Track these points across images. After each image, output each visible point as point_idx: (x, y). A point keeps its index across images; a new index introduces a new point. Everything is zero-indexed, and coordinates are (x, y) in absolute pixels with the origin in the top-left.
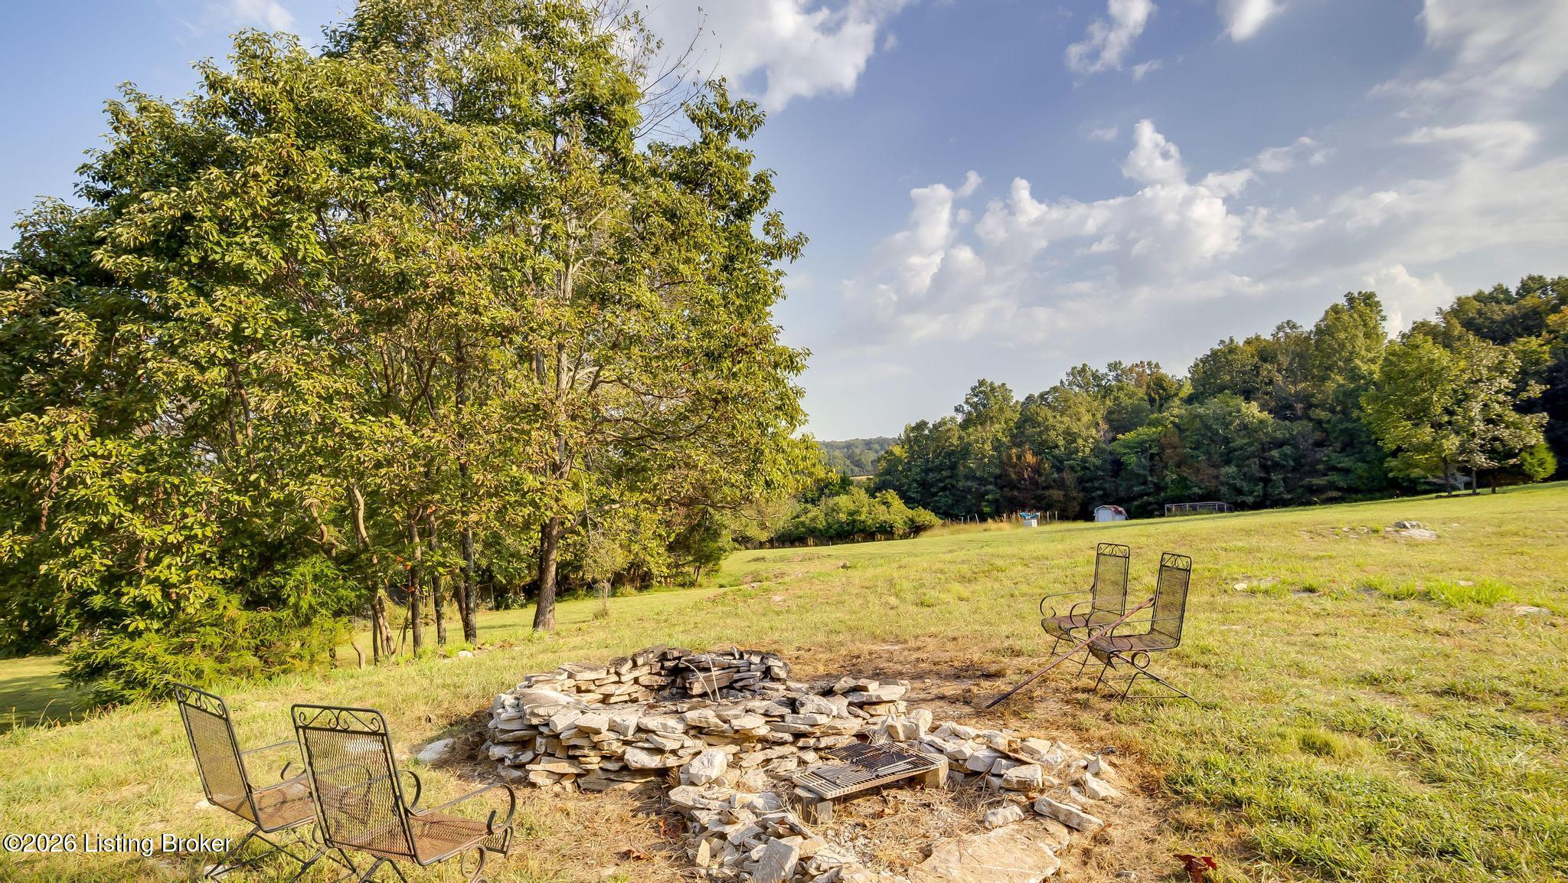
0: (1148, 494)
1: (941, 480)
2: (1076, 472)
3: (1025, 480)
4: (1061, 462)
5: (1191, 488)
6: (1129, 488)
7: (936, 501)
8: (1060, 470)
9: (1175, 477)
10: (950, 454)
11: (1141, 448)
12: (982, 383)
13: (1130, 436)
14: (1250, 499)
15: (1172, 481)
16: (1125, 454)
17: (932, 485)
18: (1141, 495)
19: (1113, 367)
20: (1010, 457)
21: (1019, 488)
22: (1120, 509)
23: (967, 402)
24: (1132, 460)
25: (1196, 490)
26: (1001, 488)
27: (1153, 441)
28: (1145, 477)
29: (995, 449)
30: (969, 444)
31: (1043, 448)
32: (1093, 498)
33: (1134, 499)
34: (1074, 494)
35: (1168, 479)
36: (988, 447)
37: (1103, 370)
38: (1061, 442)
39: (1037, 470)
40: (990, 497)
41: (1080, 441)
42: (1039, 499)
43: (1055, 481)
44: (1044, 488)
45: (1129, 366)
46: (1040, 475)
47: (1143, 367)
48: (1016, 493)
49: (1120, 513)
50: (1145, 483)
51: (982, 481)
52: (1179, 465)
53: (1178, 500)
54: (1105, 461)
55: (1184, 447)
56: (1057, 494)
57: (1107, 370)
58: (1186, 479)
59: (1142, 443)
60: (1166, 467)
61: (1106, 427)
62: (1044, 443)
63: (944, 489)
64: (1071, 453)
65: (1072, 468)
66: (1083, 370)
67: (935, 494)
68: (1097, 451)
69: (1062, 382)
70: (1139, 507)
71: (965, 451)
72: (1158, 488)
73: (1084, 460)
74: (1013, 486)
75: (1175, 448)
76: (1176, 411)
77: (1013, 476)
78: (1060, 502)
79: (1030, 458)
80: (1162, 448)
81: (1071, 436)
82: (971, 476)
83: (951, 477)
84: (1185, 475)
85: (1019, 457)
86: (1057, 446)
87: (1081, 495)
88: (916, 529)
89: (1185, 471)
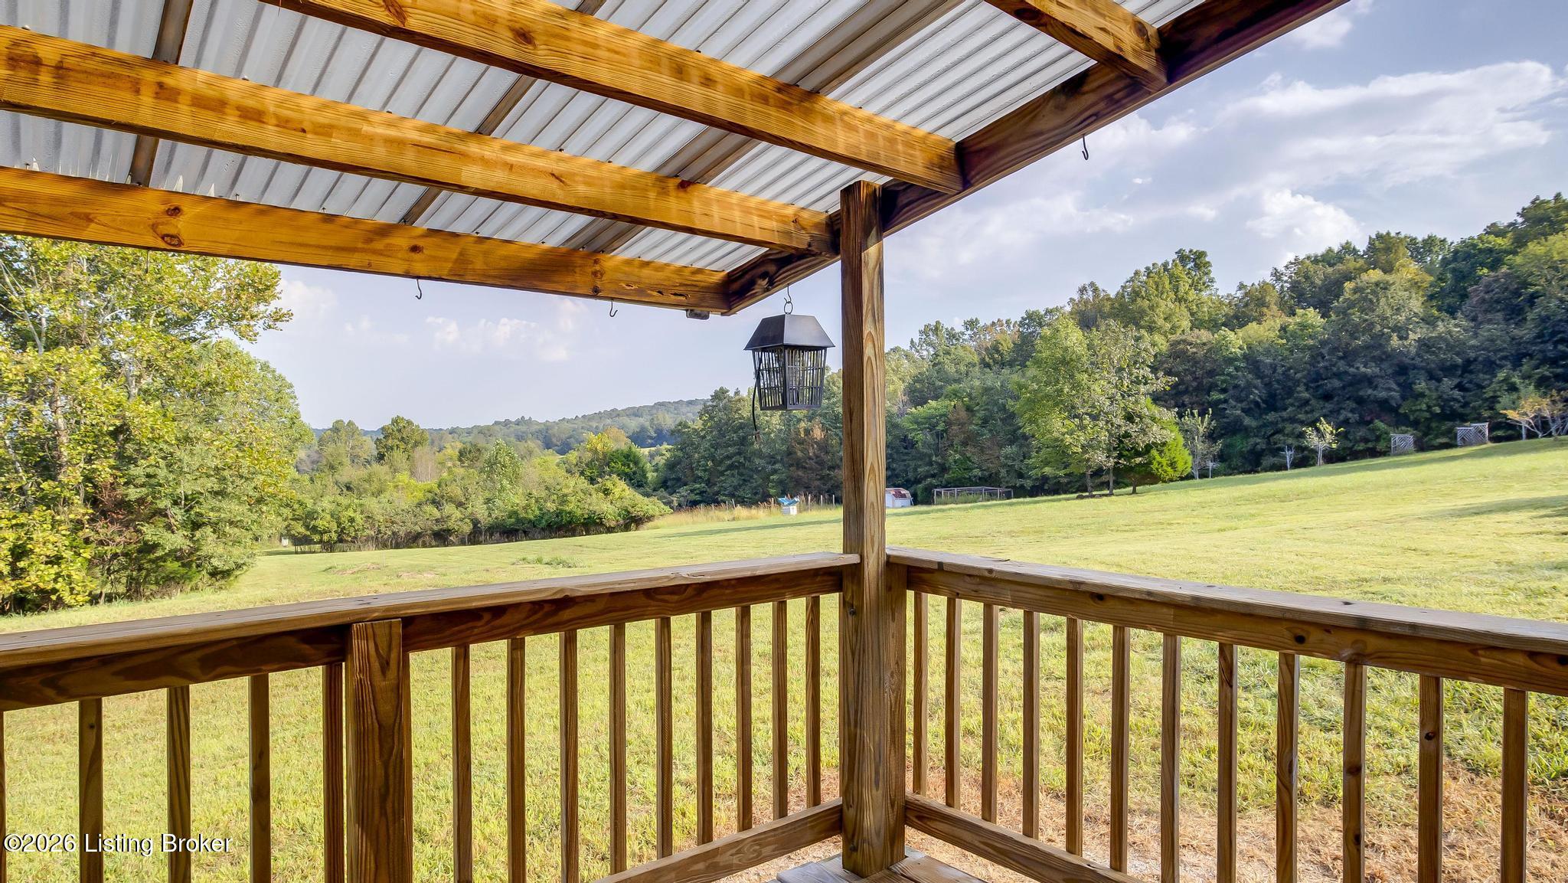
0: (933, 476)
1: (729, 457)
3: (810, 458)
5: (971, 470)
7: (723, 481)
9: (957, 456)
10: (741, 427)
11: (929, 424)
13: (922, 410)
14: (1028, 484)
15: (955, 462)
16: (914, 430)
17: (721, 462)
18: (926, 477)
19: (971, 324)
20: (798, 433)
21: (804, 468)
22: (904, 491)
24: (921, 437)
25: (977, 472)
26: (788, 467)
27: (941, 416)
28: (930, 456)
29: (787, 422)
31: (832, 422)
33: (918, 481)
35: (951, 459)
36: (775, 420)
37: (959, 328)
39: (824, 446)
40: (775, 477)
42: (825, 479)
43: (841, 459)
44: (830, 468)
45: (989, 323)
46: (827, 453)
47: (1002, 325)
48: (800, 473)
49: (904, 496)
50: (930, 464)
51: (772, 459)
52: (965, 444)
53: (959, 483)
54: (896, 438)
55: (971, 423)
57: (963, 329)
58: (969, 459)
59: (929, 418)
60: (951, 445)
61: (905, 398)
62: (836, 418)
63: (731, 467)
66: (936, 329)
67: (722, 474)
69: (912, 341)
70: (924, 489)
72: (944, 469)
74: (799, 465)
75: (962, 424)
77: (800, 454)
79: (818, 433)
80: (949, 424)
82: (759, 454)
83: (739, 454)
84: (968, 455)
85: (807, 432)
89: (970, 451)
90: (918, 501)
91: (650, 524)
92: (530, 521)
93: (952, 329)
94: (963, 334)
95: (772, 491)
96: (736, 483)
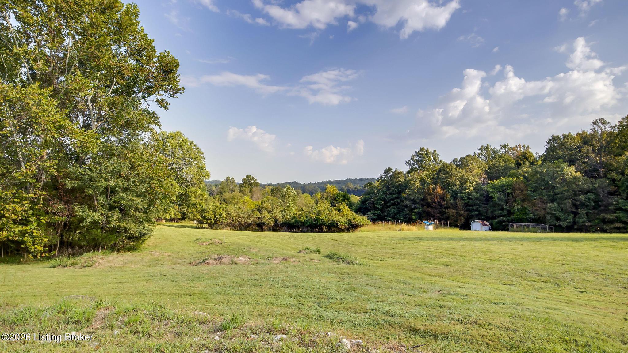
0: (504, 216)
1: (393, 200)
2: (464, 200)
3: (435, 203)
4: (456, 194)
5: (528, 214)
6: (493, 212)
7: (389, 211)
8: (455, 198)
9: (519, 207)
10: (400, 185)
11: (502, 189)
12: (422, 149)
13: (496, 182)
14: (564, 224)
15: (518, 210)
16: (492, 192)
17: (389, 201)
18: (499, 217)
19: (504, 146)
20: (429, 190)
21: (432, 207)
22: (486, 223)
23: (412, 159)
24: (496, 196)
25: (531, 216)
26: (423, 206)
27: (509, 185)
28: (502, 205)
29: (423, 184)
30: (408, 181)
31: (447, 186)
32: (473, 216)
33: (495, 218)
34: (462, 212)
35: (515, 208)
36: (418, 184)
37: (498, 148)
38: (458, 183)
39: (443, 198)
40: (416, 210)
41: (468, 183)
42: (442, 213)
43: (452, 204)
44: (445, 208)
45: (513, 146)
46: (444, 201)
47: (520, 147)
48: (430, 209)
49: (486, 225)
50: (502, 209)
51: (414, 201)
52: (523, 201)
53: (520, 221)
54: (481, 195)
55: (527, 190)
56: (452, 212)
57: (500, 148)
58: (526, 208)
59: (502, 186)
60: (515, 201)
61: (485, 176)
62: (448, 184)
63: (393, 204)
64: (462, 189)
65: (462, 198)
66: (487, 148)
67: (389, 207)
68: (478, 189)
69: (475, 153)
70: (498, 223)
71: (405, 186)
72: (510, 213)
73: (469, 194)
74: (429, 205)
75: (522, 190)
76: (526, 169)
77: (429, 200)
78: (453, 216)
79: (439, 191)
80: (514, 190)
81: (463, 180)
82: (408, 199)
83: (398, 198)
84: (526, 206)
85: (433, 190)
86: (456, 185)
87: (466, 213)
88: (352, 227)
89: (526, 204)
90: (493, 228)
91: (362, 229)
92: (302, 222)
93: (494, 148)
94: (499, 150)
95: (414, 217)
96: (396, 211)
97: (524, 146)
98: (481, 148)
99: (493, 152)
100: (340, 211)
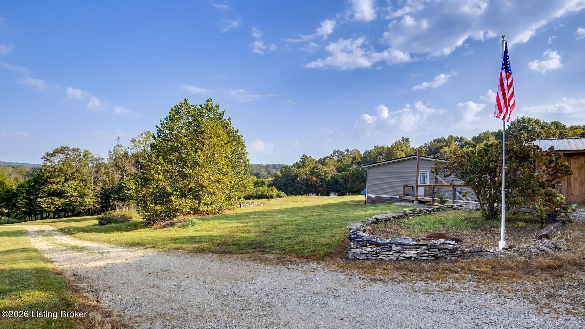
0: (344, 190)
1: (290, 183)
2: (326, 183)
3: (313, 185)
4: (323, 180)
6: (339, 188)
7: (289, 189)
8: (322, 182)
9: (350, 186)
10: (294, 176)
12: (304, 156)
13: (341, 174)
16: (339, 179)
17: (288, 185)
18: (342, 190)
19: (347, 150)
20: (309, 178)
21: (311, 187)
22: (336, 193)
23: (299, 161)
24: (341, 181)
25: (355, 189)
26: (306, 186)
27: (346, 175)
28: (343, 185)
29: (306, 175)
30: (298, 173)
31: (318, 176)
32: (330, 190)
33: (339, 191)
34: (325, 189)
35: (348, 186)
36: (304, 175)
37: (344, 151)
38: (323, 175)
39: (316, 182)
40: (303, 189)
41: (328, 174)
42: (316, 190)
43: (320, 185)
44: (317, 187)
45: (351, 150)
46: (317, 183)
47: (355, 151)
48: (310, 188)
49: (336, 195)
50: (343, 187)
51: (302, 184)
52: (352, 182)
54: (334, 180)
55: (353, 178)
56: (320, 189)
57: (345, 152)
58: (353, 186)
59: (343, 176)
60: (348, 183)
61: (336, 171)
62: (319, 175)
63: (291, 186)
64: (326, 177)
65: (325, 182)
66: (338, 151)
67: (288, 188)
68: (333, 177)
69: (331, 154)
70: (341, 193)
71: (297, 176)
72: (346, 188)
73: (329, 180)
74: (309, 186)
75: (351, 178)
76: (353, 168)
77: (310, 183)
78: (321, 191)
79: (314, 179)
80: (348, 178)
81: (326, 173)
82: (298, 183)
83: (293, 183)
85: (312, 178)
86: (322, 176)
87: (327, 189)
88: (279, 197)
89: (353, 184)
90: (339, 195)
91: (283, 198)
94: (345, 153)
95: (302, 192)
96: (292, 190)
97: (357, 150)
98: (334, 152)
99: (342, 153)
100: (272, 190)
